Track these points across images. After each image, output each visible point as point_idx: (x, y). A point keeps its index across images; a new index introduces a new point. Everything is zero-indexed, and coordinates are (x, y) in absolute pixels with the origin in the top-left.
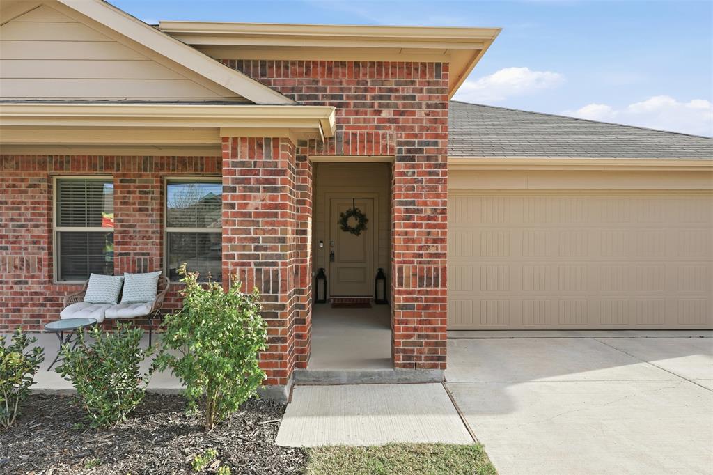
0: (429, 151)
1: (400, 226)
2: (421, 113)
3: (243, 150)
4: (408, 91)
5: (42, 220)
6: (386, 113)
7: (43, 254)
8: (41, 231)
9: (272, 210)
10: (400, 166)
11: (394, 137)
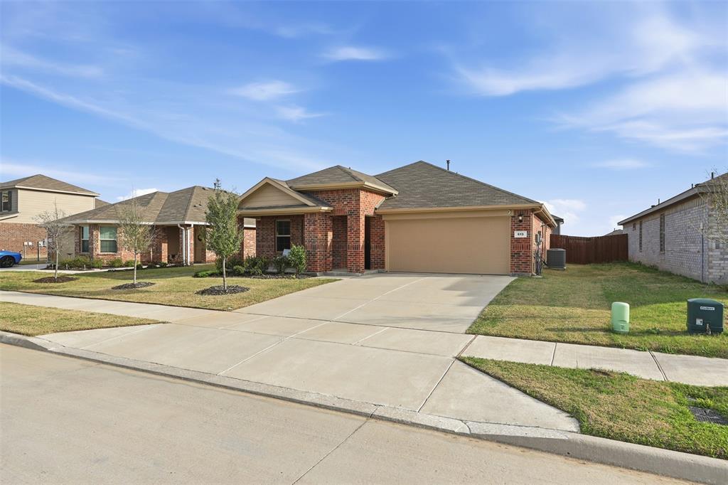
0: (356, 212)
1: (349, 233)
2: (353, 202)
3: (309, 216)
4: (350, 196)
5: (273, 233)
6: (345, 203)
7: (273, 243)
8: (272, 237)
9: (314, 230)
10: (349, 217)
11: (347, 209)
